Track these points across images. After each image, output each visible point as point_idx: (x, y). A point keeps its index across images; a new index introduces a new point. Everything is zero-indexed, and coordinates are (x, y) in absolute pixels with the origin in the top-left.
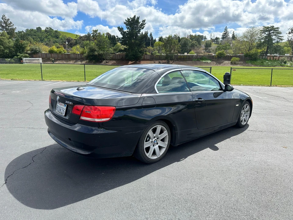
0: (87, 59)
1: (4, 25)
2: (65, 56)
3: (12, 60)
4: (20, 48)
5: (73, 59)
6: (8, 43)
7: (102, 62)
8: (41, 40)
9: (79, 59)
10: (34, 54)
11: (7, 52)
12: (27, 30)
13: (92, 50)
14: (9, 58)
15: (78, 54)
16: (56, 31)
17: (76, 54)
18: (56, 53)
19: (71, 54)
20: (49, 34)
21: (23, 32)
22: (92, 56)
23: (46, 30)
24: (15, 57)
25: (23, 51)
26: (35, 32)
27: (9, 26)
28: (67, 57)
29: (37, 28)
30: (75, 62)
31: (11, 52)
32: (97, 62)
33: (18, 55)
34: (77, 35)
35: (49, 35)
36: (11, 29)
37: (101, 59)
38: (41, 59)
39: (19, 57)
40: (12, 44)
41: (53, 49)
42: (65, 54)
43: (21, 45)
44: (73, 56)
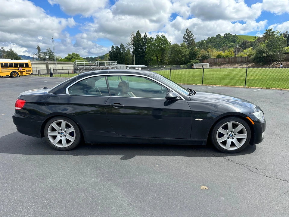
0: (253, 62)
1: (187, 37)
2: (231, 60)
3: (186, 66)
4: (193, 55)
5: (238, 62)
6: (185, 52)
7: (272, 64)
8: (219, 46)
9: (245, 62)
10: (204, 59)
11: (183, 60)
12: (208, 38)
13: (260, 52)
14: (183, 65)
15: (245, 57)
16: (234, 36)
17: (243, 57)
18: (223, 57)
19: (238, 57)
20: (226, 39)
21: (205, 41)
22: (259, 58)
23: (224, 36)
24: (189, 63)
25: (195, 58)
26: (214, 40)
27: (190, 38)
28: (233, 60)
29: (217, 36)
30: (240, 66)
31: (185, 59)
32: (265, 64)
33: (191, 62)
34: (255, 37)
35: (226, 41)
36: (191, 39)
37: (270, 61)
38: (208, 64)
39: (191, 63)
40: (188, 53)
41: (221, 53)
42: (231, 58)
43: (194, 52)
44: (239, 59)
